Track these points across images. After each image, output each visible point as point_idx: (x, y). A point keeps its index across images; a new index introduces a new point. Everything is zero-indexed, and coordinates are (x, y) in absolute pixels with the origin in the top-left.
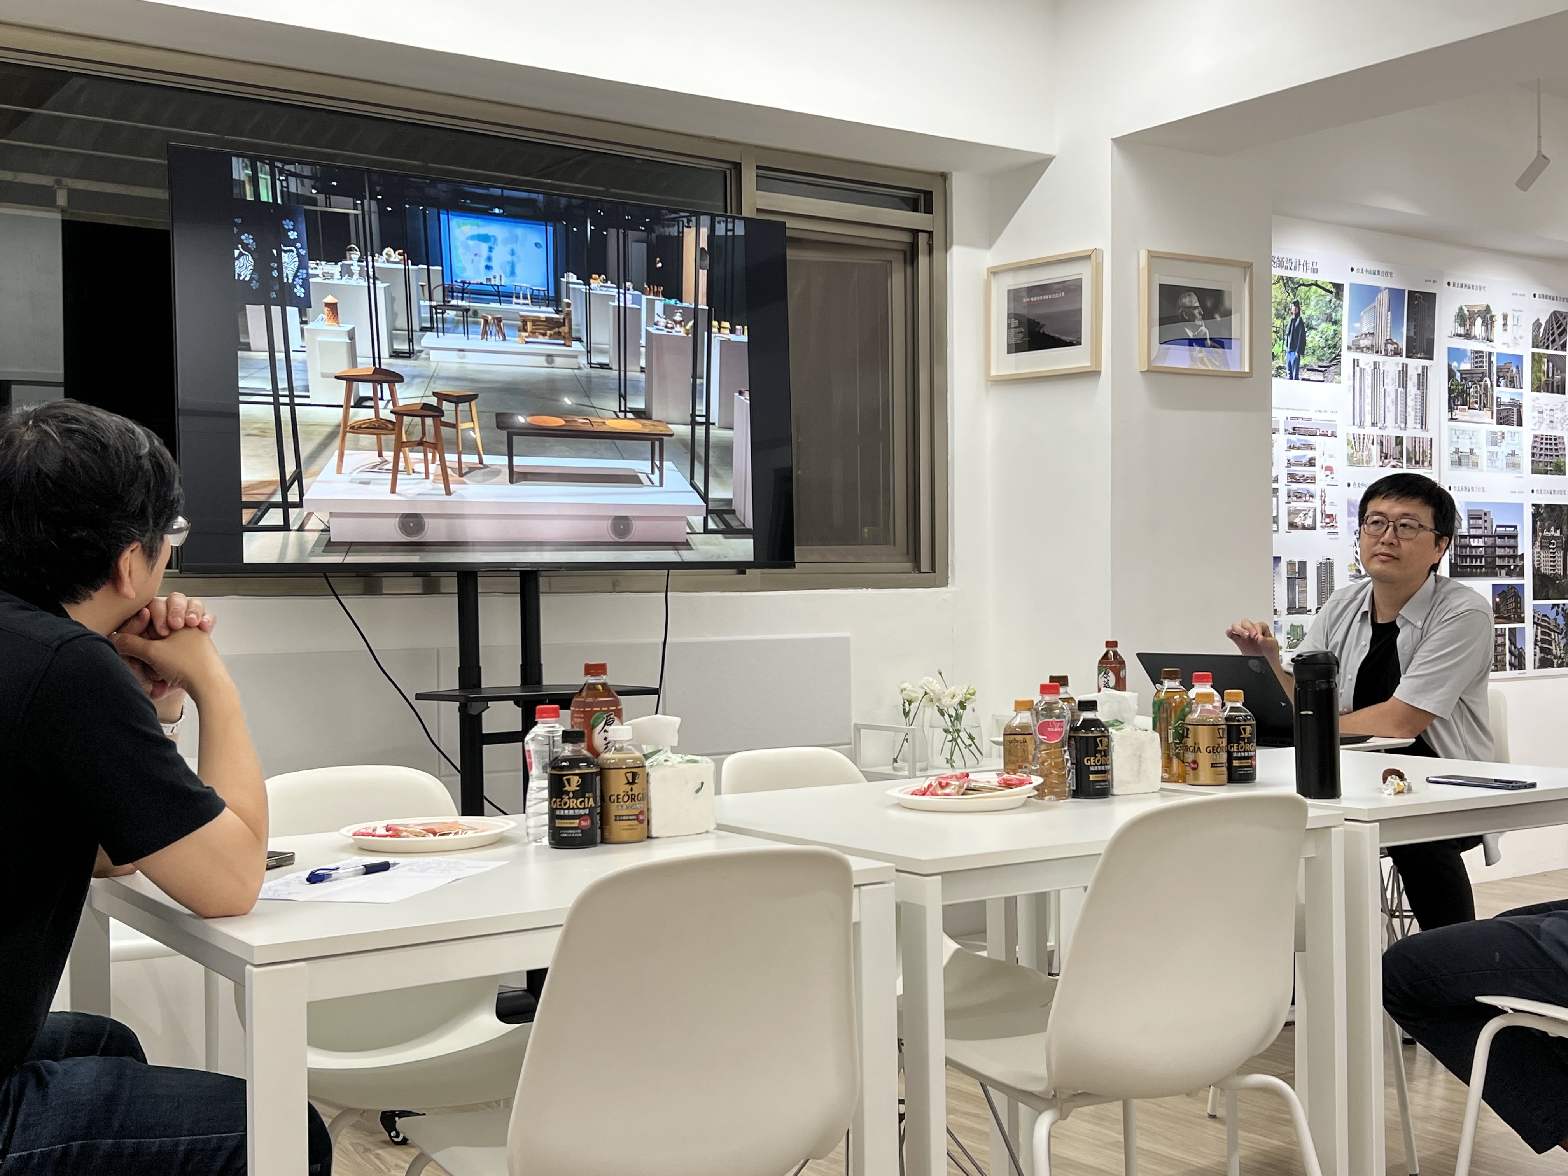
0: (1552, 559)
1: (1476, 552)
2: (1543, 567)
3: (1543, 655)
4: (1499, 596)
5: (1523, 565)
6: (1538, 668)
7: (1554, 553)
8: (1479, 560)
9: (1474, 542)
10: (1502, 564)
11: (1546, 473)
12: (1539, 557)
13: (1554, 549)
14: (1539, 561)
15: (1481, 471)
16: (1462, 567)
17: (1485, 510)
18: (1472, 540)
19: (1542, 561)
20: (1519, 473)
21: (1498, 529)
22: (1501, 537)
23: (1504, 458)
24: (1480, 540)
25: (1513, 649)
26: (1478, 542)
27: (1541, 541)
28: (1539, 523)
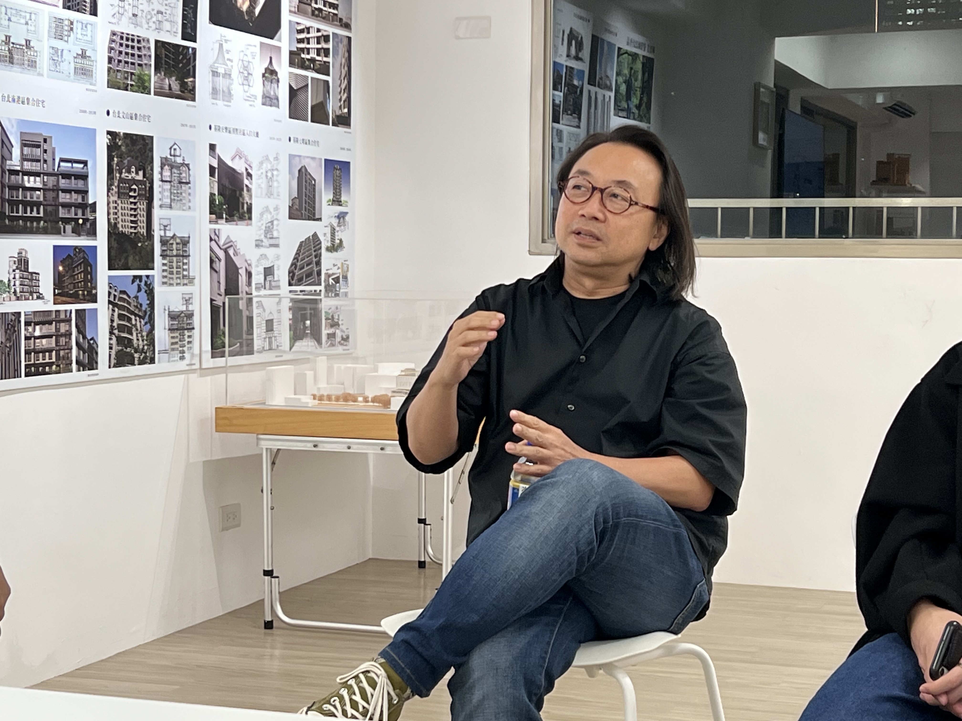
0: (132, 212)
1: (31, 198)
2: (121, 223)
3: (120, 348)
4: (63, 262)
5: (95, 219)
6: (115, 366)
7: (135, 204)
8: (35, 209)
9: (29, 181)
10: (67, 216)
11: (127, 90)
12: (116, 208)
13: (135, 197)
14: (116, 214)
15: (41, 75)
16: (12, 219)
17: (46, 134)
18: (26, 178)
19: (119, 214)
20: (91, 84)
21: (62, 164)
22: (66, 176)
23: (72, 60)
24: (38, 179)
25: (81, 340)
26: (35, 182)
27: (118, 186)
28: (115, 159)
